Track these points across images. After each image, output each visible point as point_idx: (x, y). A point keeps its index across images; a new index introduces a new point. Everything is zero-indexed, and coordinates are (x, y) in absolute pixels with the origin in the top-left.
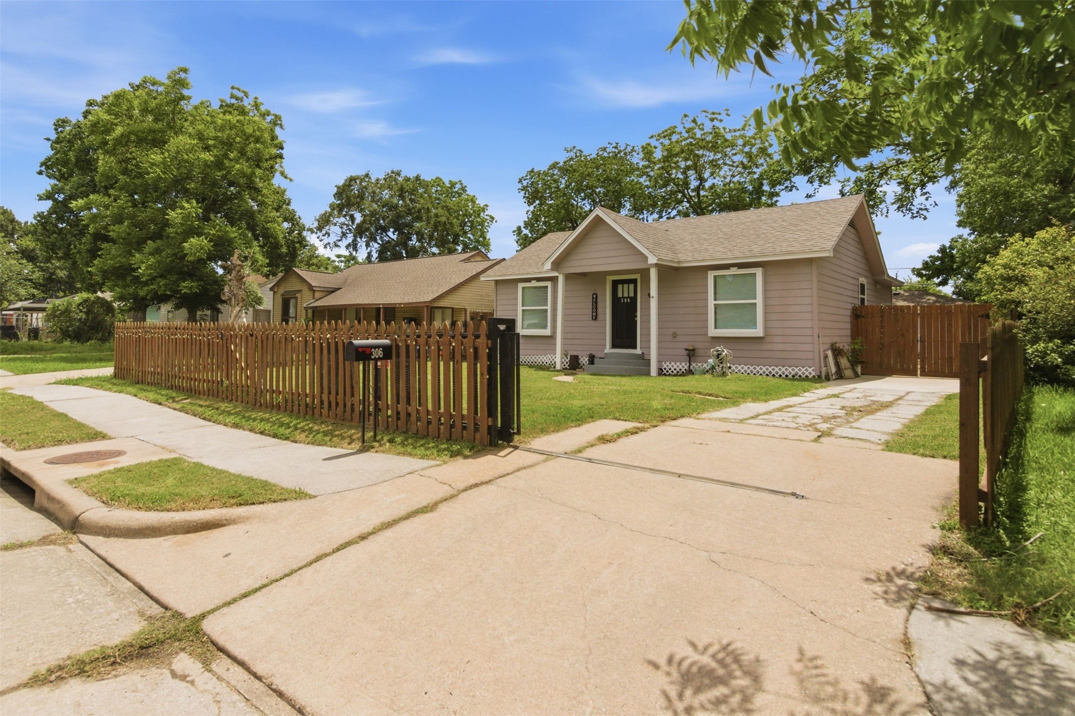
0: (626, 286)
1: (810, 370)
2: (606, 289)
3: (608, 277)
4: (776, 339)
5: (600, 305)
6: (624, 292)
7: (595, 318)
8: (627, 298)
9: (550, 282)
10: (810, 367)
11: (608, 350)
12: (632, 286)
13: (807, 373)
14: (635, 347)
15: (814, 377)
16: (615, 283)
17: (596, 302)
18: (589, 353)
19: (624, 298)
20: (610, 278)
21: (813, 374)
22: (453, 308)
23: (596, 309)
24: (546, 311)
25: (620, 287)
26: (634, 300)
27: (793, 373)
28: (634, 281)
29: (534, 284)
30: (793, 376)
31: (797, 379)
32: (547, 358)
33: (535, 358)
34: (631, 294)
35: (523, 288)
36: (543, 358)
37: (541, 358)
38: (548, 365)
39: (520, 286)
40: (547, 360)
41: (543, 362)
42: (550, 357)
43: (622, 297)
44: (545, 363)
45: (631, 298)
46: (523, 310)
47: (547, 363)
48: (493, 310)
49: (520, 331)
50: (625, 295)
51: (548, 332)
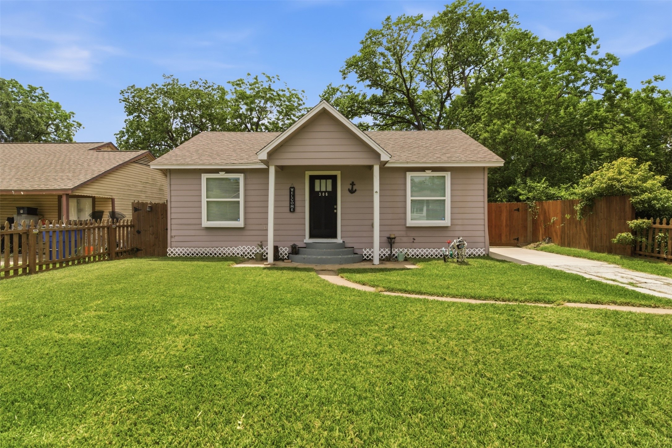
0: (323, 181)
1: (482, 250)
2: (305, 183)
3: (306, 172)
4: (458, 228)
5: (297, 198)
6: (323, 187)
7: (292, 210)
8: (325, 192)
9: (242, 175)
10: (482, 248)
11: (307, 240)
12: (329, 182)
13: (479, 253)
14: (335, 236)
15: (484, 255)
16: (313, 179)
17: (294, 196)
18: (292, 243)
19: (322, 192)
20: (308, 174)
21: (484, 253)
22: (94, 198)
23: (294, 201)
24: (238, 202)
25: (317, 182)
26: (333, 194)
27: (470, 253)
28: (334, 178)
29: (222, 175)
30: (470, 255)
31: (472, 258)
32: (238, 249)
33: (224, 249)
34: (330, 189)
35: (207, 179)
36: (233, 249)
37: (231, 249)
38: (240, 256)
39: (204, 177)
40: (238, 252)
41: (233, 254)
42: (242, 248)
43: (320, 191)
44: (236, 254)
45: (329, 192)
46: (207, 202)
47: (238, 254)
48: (167, 201)
49: (206, 223)
50: (323, 189)
51: (240, 223)
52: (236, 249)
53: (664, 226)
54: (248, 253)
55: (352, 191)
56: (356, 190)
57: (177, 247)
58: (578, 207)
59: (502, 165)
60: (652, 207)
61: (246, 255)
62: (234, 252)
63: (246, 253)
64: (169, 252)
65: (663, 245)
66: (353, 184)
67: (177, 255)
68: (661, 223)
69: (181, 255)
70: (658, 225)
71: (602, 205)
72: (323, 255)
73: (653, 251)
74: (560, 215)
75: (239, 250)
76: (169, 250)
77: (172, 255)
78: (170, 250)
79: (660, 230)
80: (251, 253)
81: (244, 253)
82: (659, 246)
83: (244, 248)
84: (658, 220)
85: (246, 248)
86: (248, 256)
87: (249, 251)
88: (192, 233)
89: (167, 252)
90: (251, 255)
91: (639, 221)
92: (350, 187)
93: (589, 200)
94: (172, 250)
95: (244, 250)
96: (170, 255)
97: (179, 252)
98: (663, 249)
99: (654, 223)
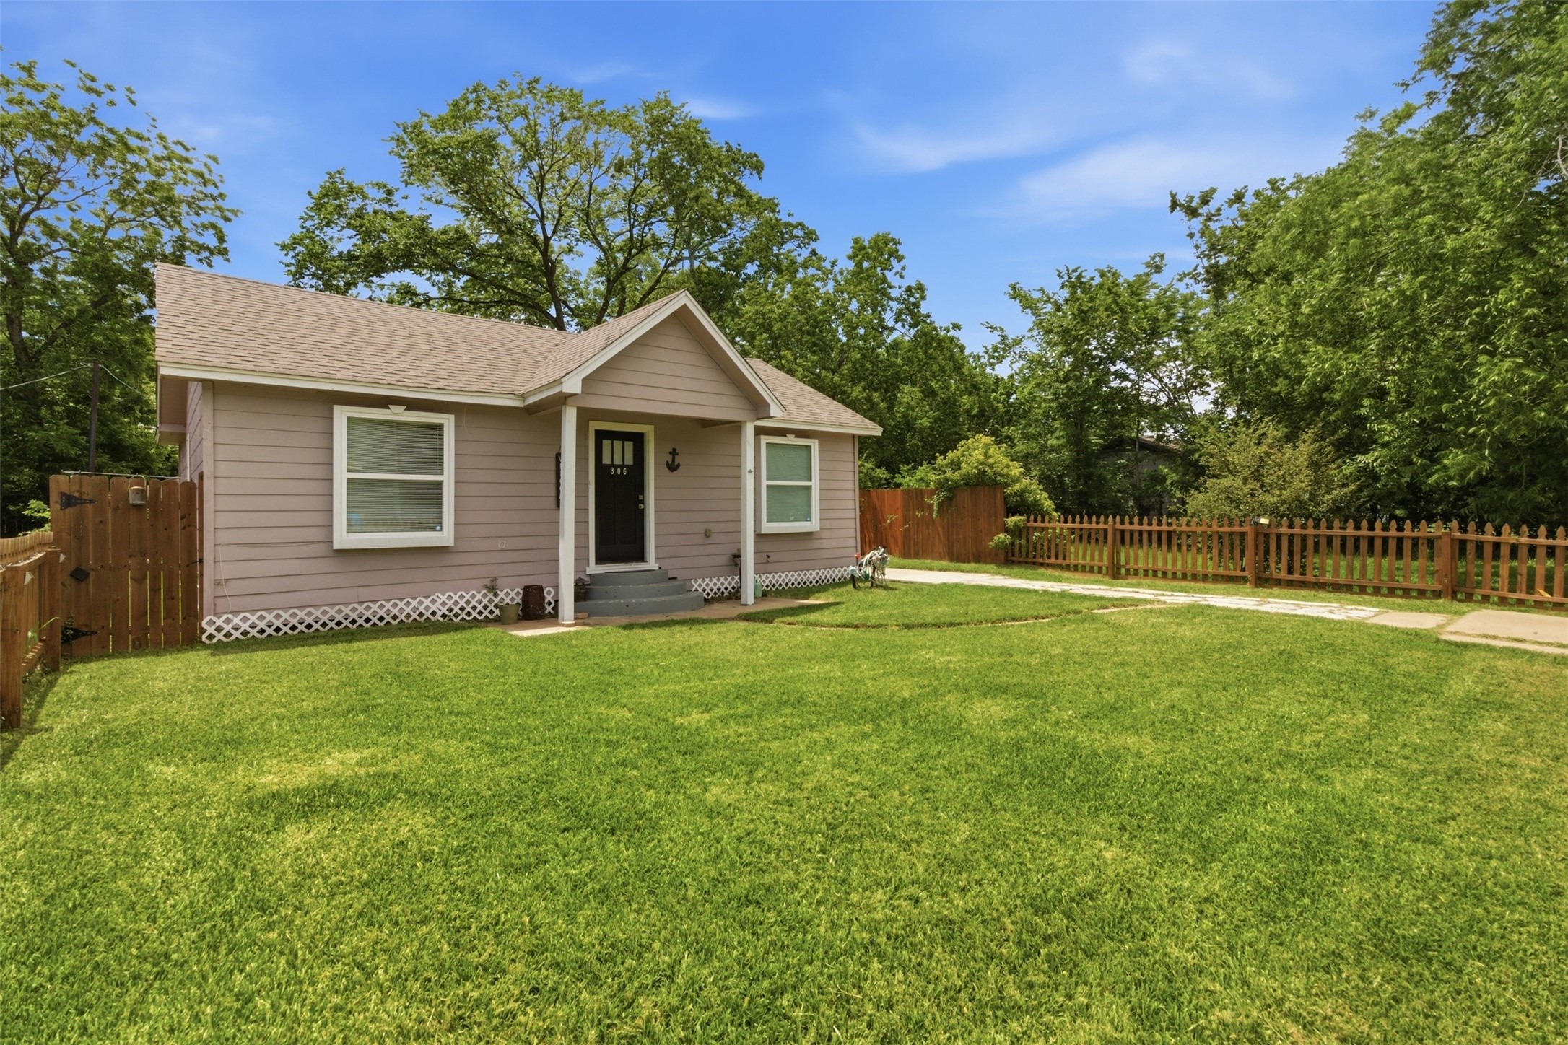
0: (618, 445)
2: (588, 445)
3: (591, 423)
4: (825, 534)
6: (619, 455)
8: (622, 466)
9: (452, 417)
11: (593, 568)
12: (629, 446)
14: (643, 557)
16: (600, 438)
19: (616, 467)
20: (596, 423)
24: (439, 485)
25: (606, 444)
26: (637, 472)
29: (397, 414)
32: (434, 601)
33: (395, 605)
34: (629, 460)
35: (349, 419)
36: (421, 603)
37: (414, 603)
38: (438, 617)
39: (342, 415)
40: (433, 608)
41: (421, 615)
42: (444, 598)
43: (612, 465)
44: (428, 614)
45: (628, 467)
46: (349, 481)
47: (434, 613)
48: (201, 477)
49: (343, 539)
50: (618, 461)
51: (445, 536)
52: (427, 602)
53: (1039, 524)
54: (462, 609)
55: (673, 467)
56: (679, 465)
57: (236, 613)
58: (934, 501)
59: (879, 434)
60: (1024, 501)
61: (456, 615)
62: (422, 609)
63: (456, 610)
64: (211, 630)
65: (1039, 547)
66: (674, 453)
67: (236, 634)
68: (1035, 521)
69: (253, 632)
70: (1032, 524)
71: (965, 498)
72: (656, 596)
73: (1027, 556)
74: (900, 512)
75: (437, 603)
76: (209, 624)
77: (220, 636)
78: (211, 623)
79: (1035, 528)
80: (468, 609)
81: (450, 610)
82: (1035, 548)
83: (450, 597)
84: (1032, 517)
85: (456, 598)
86: (463, 615)
87: (462, 603)
88: (293, 567)
89: (203, 631)
90: (469, 614)
91: (1016, 518)
92: (669, 459)
93: (950, 490)
94: (219, 622)
95: (450, 604)
96: (211, 637)
97: (245, 626)
98: (1040, 553)
99: (1028, 520)
